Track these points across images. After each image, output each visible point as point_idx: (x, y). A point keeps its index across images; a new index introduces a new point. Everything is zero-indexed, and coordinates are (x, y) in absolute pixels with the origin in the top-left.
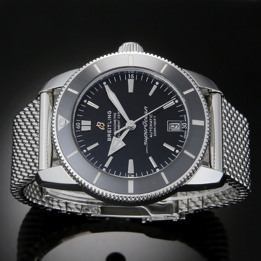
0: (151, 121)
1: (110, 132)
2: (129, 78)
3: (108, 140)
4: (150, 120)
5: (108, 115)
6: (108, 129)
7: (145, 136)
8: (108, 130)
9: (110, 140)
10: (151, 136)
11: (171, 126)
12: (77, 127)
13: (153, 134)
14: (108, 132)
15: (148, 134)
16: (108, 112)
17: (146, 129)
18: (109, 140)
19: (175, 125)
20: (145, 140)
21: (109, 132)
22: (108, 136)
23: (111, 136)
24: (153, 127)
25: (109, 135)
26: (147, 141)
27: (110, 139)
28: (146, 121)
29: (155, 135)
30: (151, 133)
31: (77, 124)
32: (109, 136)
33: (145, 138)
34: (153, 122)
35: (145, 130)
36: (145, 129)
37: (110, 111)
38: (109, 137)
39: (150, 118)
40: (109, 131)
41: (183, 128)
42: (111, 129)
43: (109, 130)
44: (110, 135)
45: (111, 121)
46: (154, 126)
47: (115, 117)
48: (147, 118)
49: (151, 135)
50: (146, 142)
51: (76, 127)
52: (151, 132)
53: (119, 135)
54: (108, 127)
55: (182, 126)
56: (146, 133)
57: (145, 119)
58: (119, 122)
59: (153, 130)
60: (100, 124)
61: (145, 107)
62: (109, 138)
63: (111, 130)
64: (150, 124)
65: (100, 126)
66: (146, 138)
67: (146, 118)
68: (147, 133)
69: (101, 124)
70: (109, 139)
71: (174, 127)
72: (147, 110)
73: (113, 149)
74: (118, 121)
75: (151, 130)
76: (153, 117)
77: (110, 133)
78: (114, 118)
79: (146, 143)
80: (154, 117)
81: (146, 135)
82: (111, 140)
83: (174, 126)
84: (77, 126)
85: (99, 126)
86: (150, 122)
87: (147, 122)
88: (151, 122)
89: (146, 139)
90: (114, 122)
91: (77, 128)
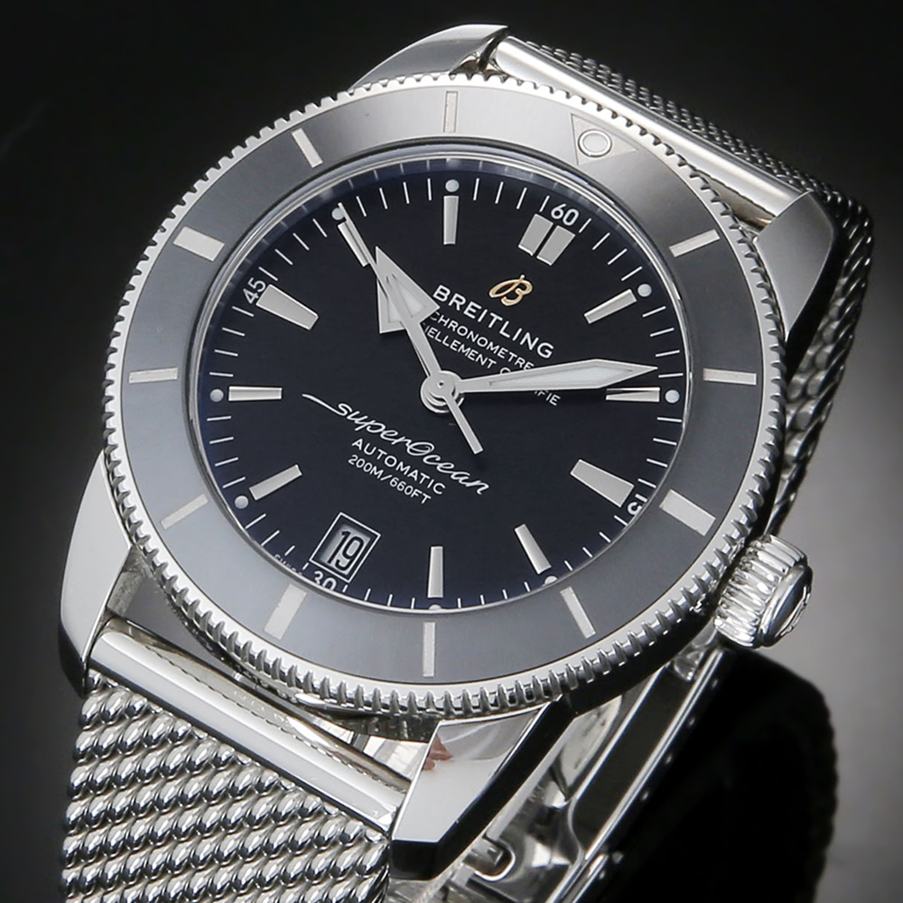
0: (420, 477)
1: (470, 312)
2: (637, 496)
3: (441, 287)
4: (425, 476)
5: (537, 339)
6: (482, 311)
7: (372, 423)
8: (480, 307)
9: (439, 295)
10: (359, 443)
11: (357, 543)
12: (563, 208)
13: (361, 454)
14: (472, 304)
15: (374, 440)
16: (552, 347)
17: (396, 441)
18: (438, 291)
19: (352, 558)
20: (358, 413)
21: (469, 308)
22: (456, 295)
23: (450, 304)
24: (387, 471)
25: (461, 300)
26: (349, 418)
27: (443, 297)
28: (428, 460)
29: (355, 462)
30: (369, 450)
31: (573, 214)
32: (454, 300)
33: (366, 417)
34: (410, 481)
35: (396, 437)
36: (400, 440)
37: (550, 353)
38: (450, 297)
39: (430, 480)
40: (474, 311)
41: (317, 573)
42: (480, 320)
43: (478, 313)
44: (455, 304)
45: (508, 336)
46: (391, 479)
47: (515, 359)
48: (438, 468)
49: (363, 448)
50: (349, 413)
51: (564, 205)
52: (377, 453)
53: (436, 333)
54: (492, 314)
55: (327, 575)
56: (381, 433)
57: (440, 462)
58: (488, 362)
59: (380, 465)
60: (518, 291)
61: (487, 486)
62: (446, 296)
63: (473, 317)
64: (408, 468)
65: (512, 284)
66: (363, 423)
67: (441, 465)
68: (382, 436)
69: (517, 296)
70: (445, 292)
71: (348, 553)
72: (468, 484)
73: (391, 278)
74: (492, 362)
75: (384, 457)
76: (430, 492)
77: (463, 307)
78: (513, 355)
79: (343, 412)
80: (427, 496)
81: (373, 427)
82: (435, 296)
83: (350, 553)
84: (565, 210)
85: (517, 282)
86: (416, 471)
87: (425, 460)
88: (414, 474)
89: (357, 421)
90: (498, 347)
91: (558, 209)
